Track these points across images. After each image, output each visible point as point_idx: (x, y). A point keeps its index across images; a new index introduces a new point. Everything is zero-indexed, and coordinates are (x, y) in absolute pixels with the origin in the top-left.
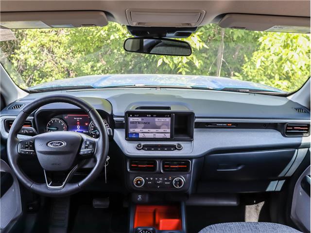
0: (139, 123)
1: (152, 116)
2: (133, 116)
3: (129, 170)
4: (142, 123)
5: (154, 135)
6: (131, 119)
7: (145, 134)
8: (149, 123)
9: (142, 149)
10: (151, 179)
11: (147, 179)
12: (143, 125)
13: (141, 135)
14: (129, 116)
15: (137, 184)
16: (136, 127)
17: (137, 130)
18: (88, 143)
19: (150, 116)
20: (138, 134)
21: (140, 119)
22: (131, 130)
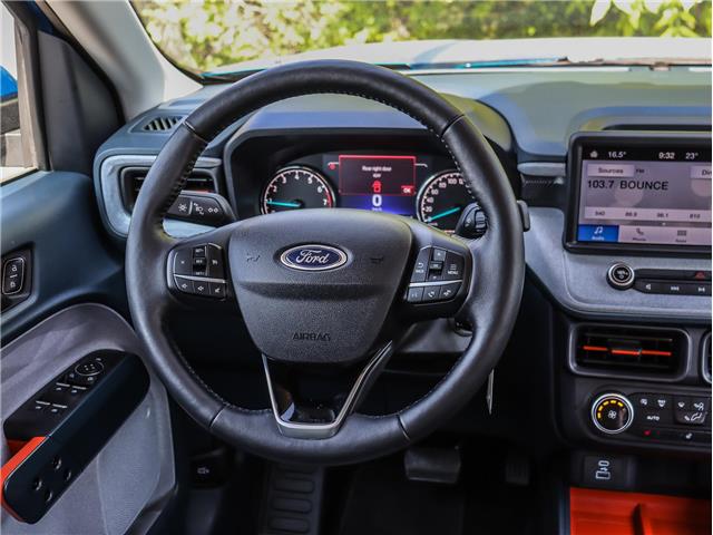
0: (624, 184)
1: (680, 157)
2: (603, 157)
3: (572, 366)
4: (636, 185)
5: (680, 233)
6: (592, 169)
7: (642, 228)
8: (664, 186)
9: (633, 286)
10: (662, 403)
11: (644, 402)
12: (638, 194)
13: (626, 234)
14: (586, 156)
15: (605, 421)
16: (610, 202)
17: (613, 214)
18: (439, 255)
19: (671, 155)
20: (618, 227)
21: (627, 170)
22: (589, 214)
